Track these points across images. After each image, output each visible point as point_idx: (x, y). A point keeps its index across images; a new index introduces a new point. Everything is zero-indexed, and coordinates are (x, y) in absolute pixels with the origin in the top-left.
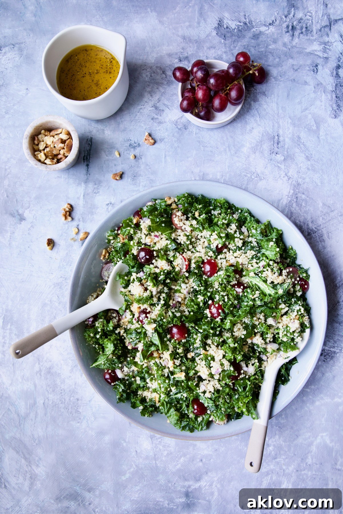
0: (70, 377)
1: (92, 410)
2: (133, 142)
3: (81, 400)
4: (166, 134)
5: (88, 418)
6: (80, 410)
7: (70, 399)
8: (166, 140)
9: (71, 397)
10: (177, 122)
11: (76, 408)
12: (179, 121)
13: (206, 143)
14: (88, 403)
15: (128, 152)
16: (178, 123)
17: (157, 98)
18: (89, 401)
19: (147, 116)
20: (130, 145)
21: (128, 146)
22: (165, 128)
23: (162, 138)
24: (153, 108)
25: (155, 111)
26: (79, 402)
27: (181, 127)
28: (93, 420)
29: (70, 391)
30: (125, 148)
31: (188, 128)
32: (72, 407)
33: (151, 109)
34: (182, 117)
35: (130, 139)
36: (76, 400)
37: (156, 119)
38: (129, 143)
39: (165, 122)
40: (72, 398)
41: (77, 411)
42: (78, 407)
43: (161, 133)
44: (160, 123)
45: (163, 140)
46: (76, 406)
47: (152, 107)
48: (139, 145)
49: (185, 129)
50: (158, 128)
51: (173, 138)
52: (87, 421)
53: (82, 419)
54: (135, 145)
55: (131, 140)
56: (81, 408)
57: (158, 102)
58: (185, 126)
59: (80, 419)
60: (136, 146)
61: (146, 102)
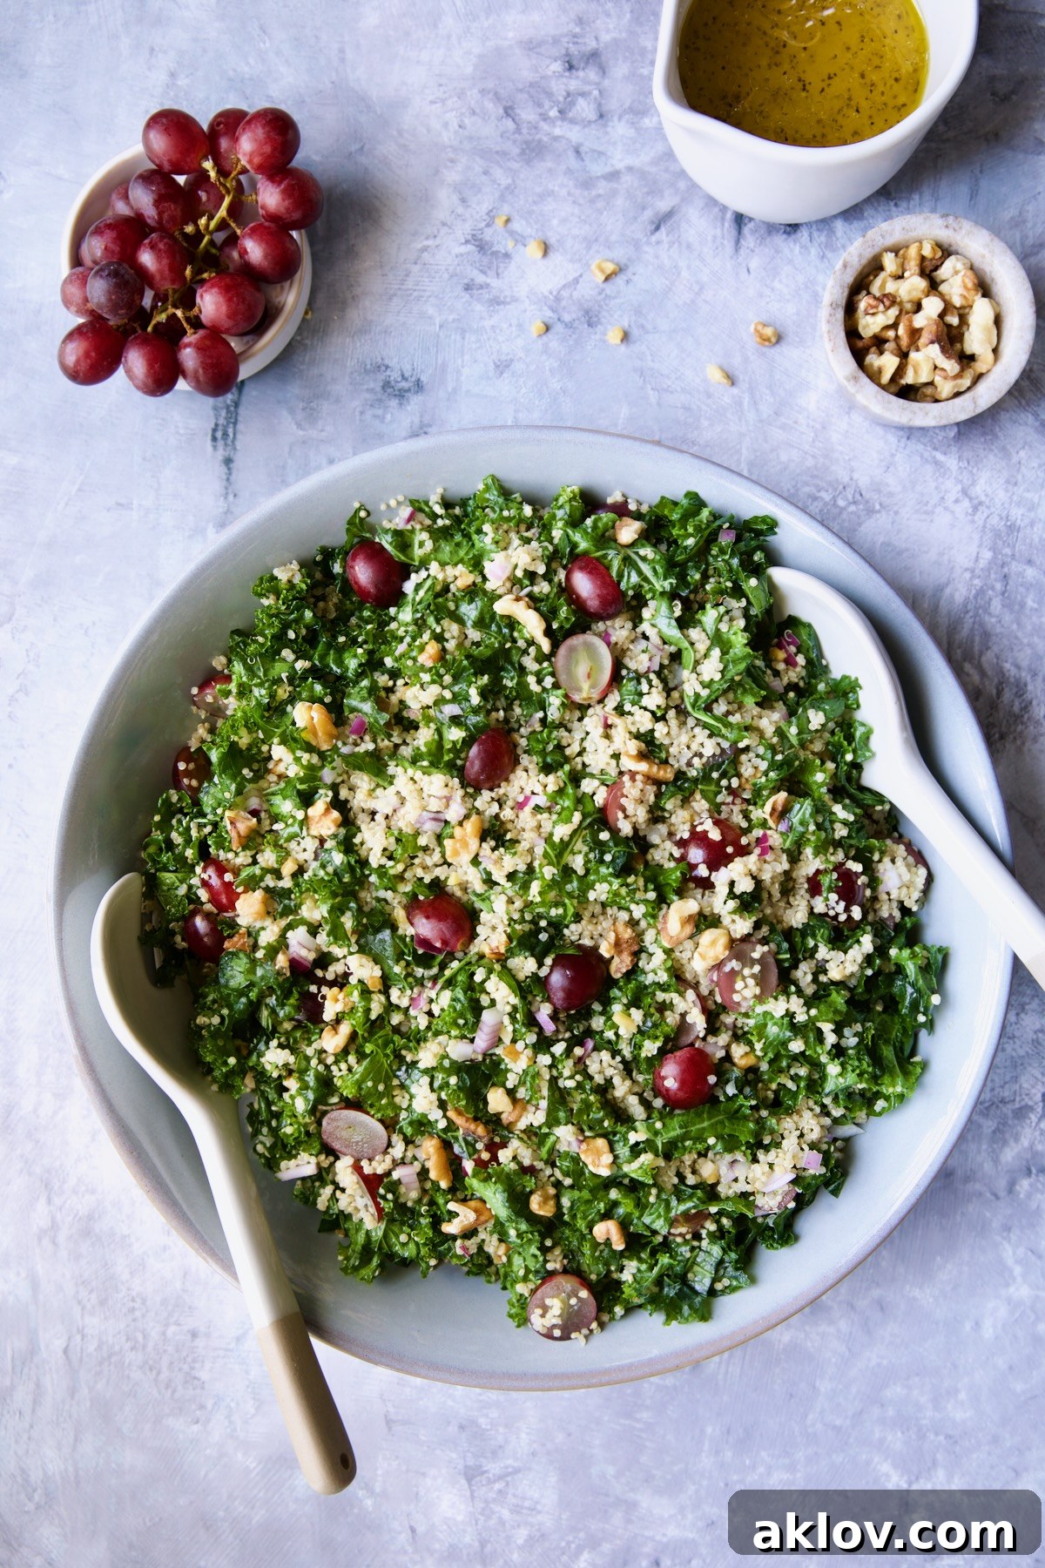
0: (165, 1248)
1: (247, 1372)
2: (394, 375)
3: (208, 1335)
4: (520, 342)
5: (233, 1405)
6: (204, 1375)
7: (164, 1333)
8: (518, 366)
9: (167, 1325)
10: (558, 299)
11: (186, 1367)
12: (565, 294)
13: (668, 378)
14: (232, 1345)
15: (380, 412)
16: (564, 303)
17: (485, 207)
18: (238, 1339)
19: (446, 276)
20: (387, 385)
21: (379, 389)
22: (514, 322)
23: (503, 358)
24: (470, 248)
25: (477, 256)
26: (200, 1343)
27: (574, 316)
28: (252, 1411)
29: (164, 1302)
30: (368, 396)
31: (599, 322)
32: (171, 1363)
33: (463, 249)
34: (576, 281)
35: (386, 362)
36: (189, 1337)
37: (481, 287)
38: (381, 377)
39: (515, 300)
40: (171, 1330)
41: (191, 1379)
42: (194, 1361)
43: (501, 339)
44: (496, 302)
45: (508, 366)
46: (189, 1360)
47: (467, 242)
48: (419, 386)
49: (590, 325)
50: (488, 323)
51: (544, 357)
52: (228, 1417)
53: (209, 1406)
54: (404, 385)
55: (387, 367)
56: (208, 1365)
57: (488, 225)
58: (587, 312)
59: (202, 1407)
60: (408, 390)
61: (444, 224)
